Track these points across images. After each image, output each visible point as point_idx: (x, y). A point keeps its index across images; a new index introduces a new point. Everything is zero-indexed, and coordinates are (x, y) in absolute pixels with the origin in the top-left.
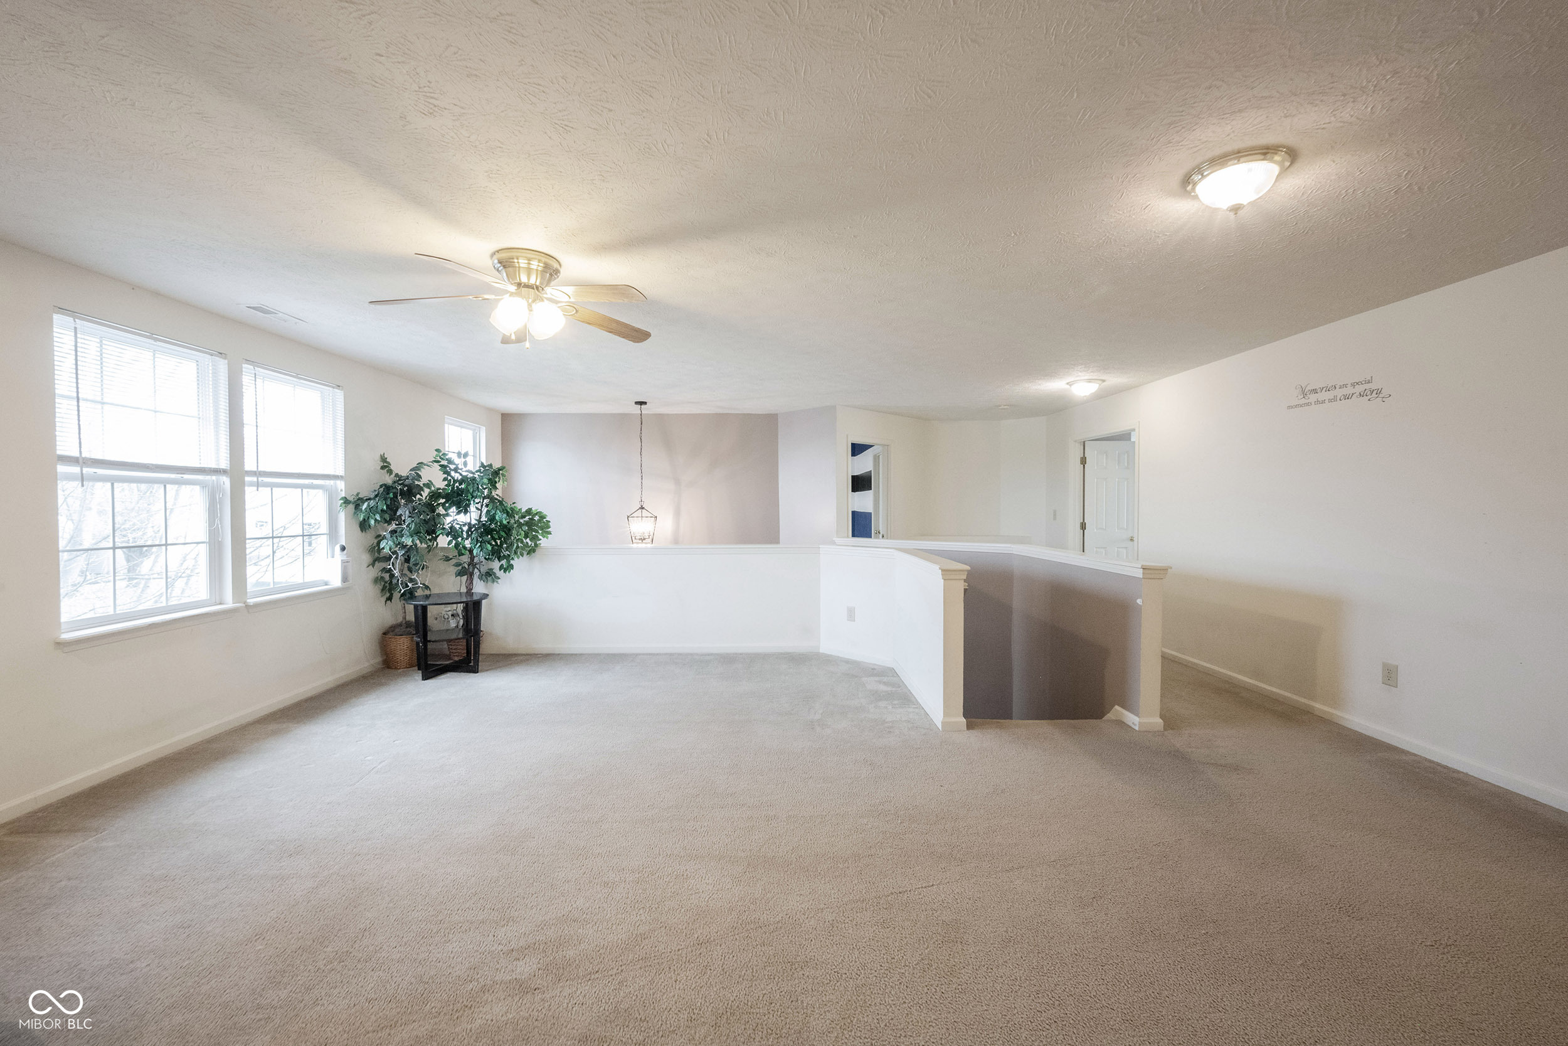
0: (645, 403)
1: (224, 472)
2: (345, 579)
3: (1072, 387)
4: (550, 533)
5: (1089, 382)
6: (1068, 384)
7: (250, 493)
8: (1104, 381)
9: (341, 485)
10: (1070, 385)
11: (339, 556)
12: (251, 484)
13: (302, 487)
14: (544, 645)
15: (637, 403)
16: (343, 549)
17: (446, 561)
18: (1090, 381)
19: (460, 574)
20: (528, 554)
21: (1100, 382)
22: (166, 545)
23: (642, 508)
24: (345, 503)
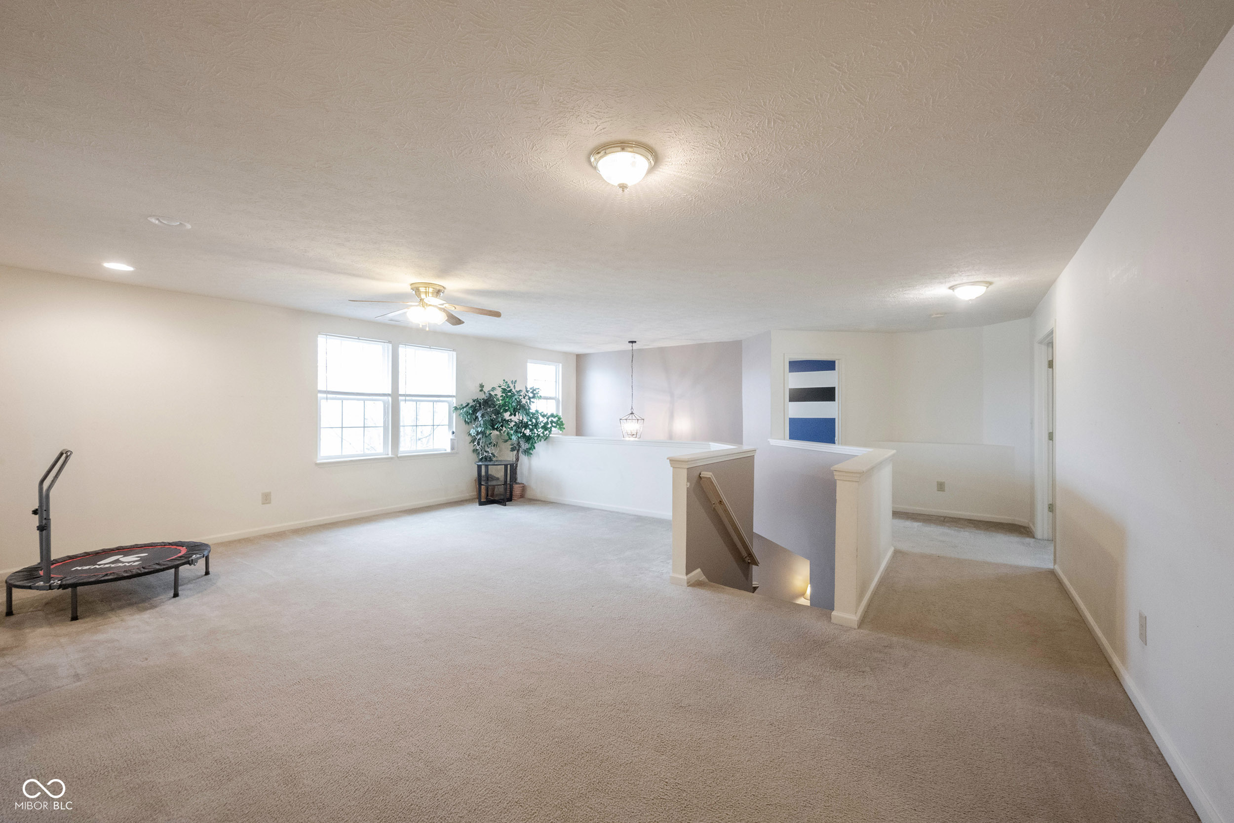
0: (635, 342)
1: (389, 395)
2: (452, 448)
3: (955, 291)
4: (564, 428)
6: (950, 288)
7: (402, 404)
8: (990, 283)
9: (454, 399)
10: (953, 289)
11: (451, 436)
12: (403, 400)
13: (433, 401)
14: (552, 497)
15: (630, 342)
16: (453, 433)
17: (505, 442)
18: (974, 283)
19: (513, 450)
20: (545, 440)
21: (986, 284)
22: (364, 427)
23: (632, 413)
24: (455, 409)
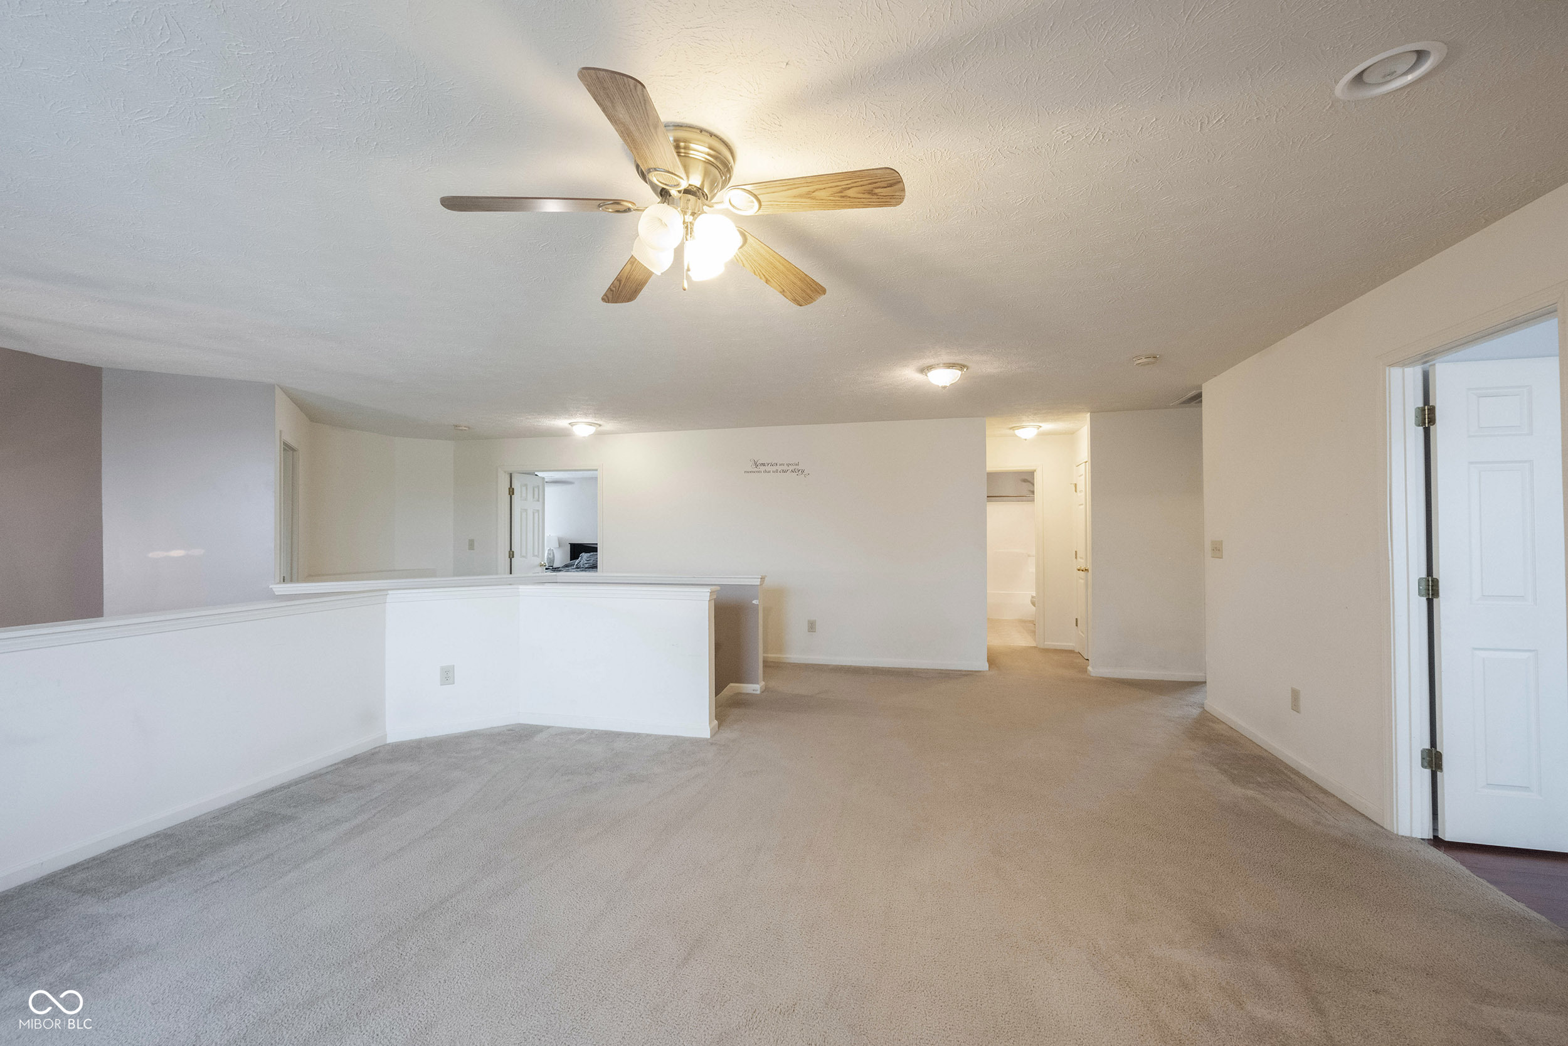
3: (574, 427)
5: (591, 425)
6: (570, 423)
10: (572, 426)
21: (598, 426)
